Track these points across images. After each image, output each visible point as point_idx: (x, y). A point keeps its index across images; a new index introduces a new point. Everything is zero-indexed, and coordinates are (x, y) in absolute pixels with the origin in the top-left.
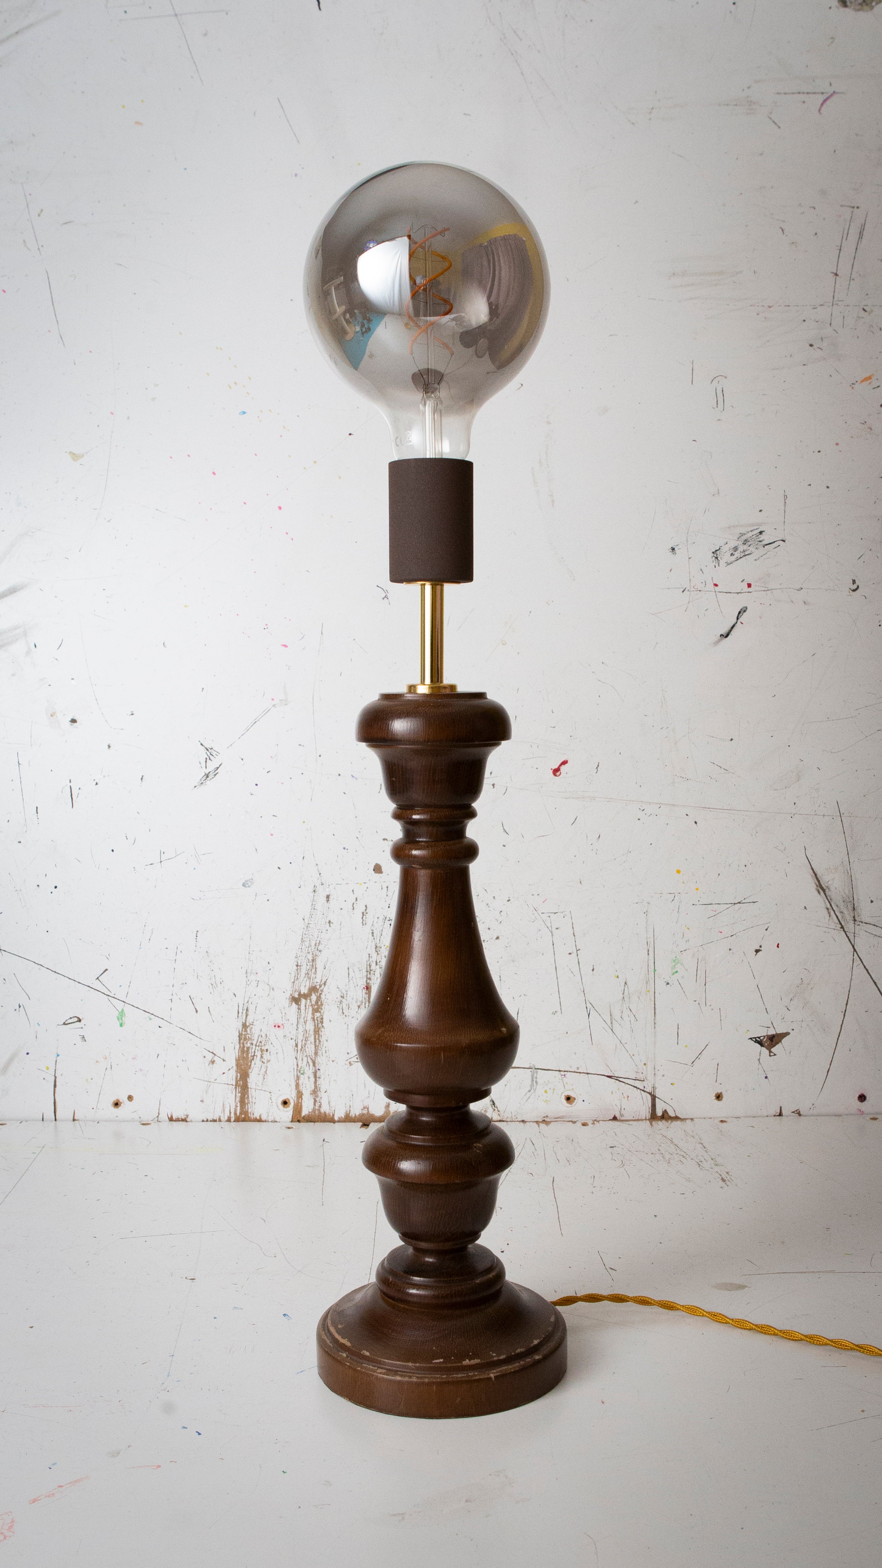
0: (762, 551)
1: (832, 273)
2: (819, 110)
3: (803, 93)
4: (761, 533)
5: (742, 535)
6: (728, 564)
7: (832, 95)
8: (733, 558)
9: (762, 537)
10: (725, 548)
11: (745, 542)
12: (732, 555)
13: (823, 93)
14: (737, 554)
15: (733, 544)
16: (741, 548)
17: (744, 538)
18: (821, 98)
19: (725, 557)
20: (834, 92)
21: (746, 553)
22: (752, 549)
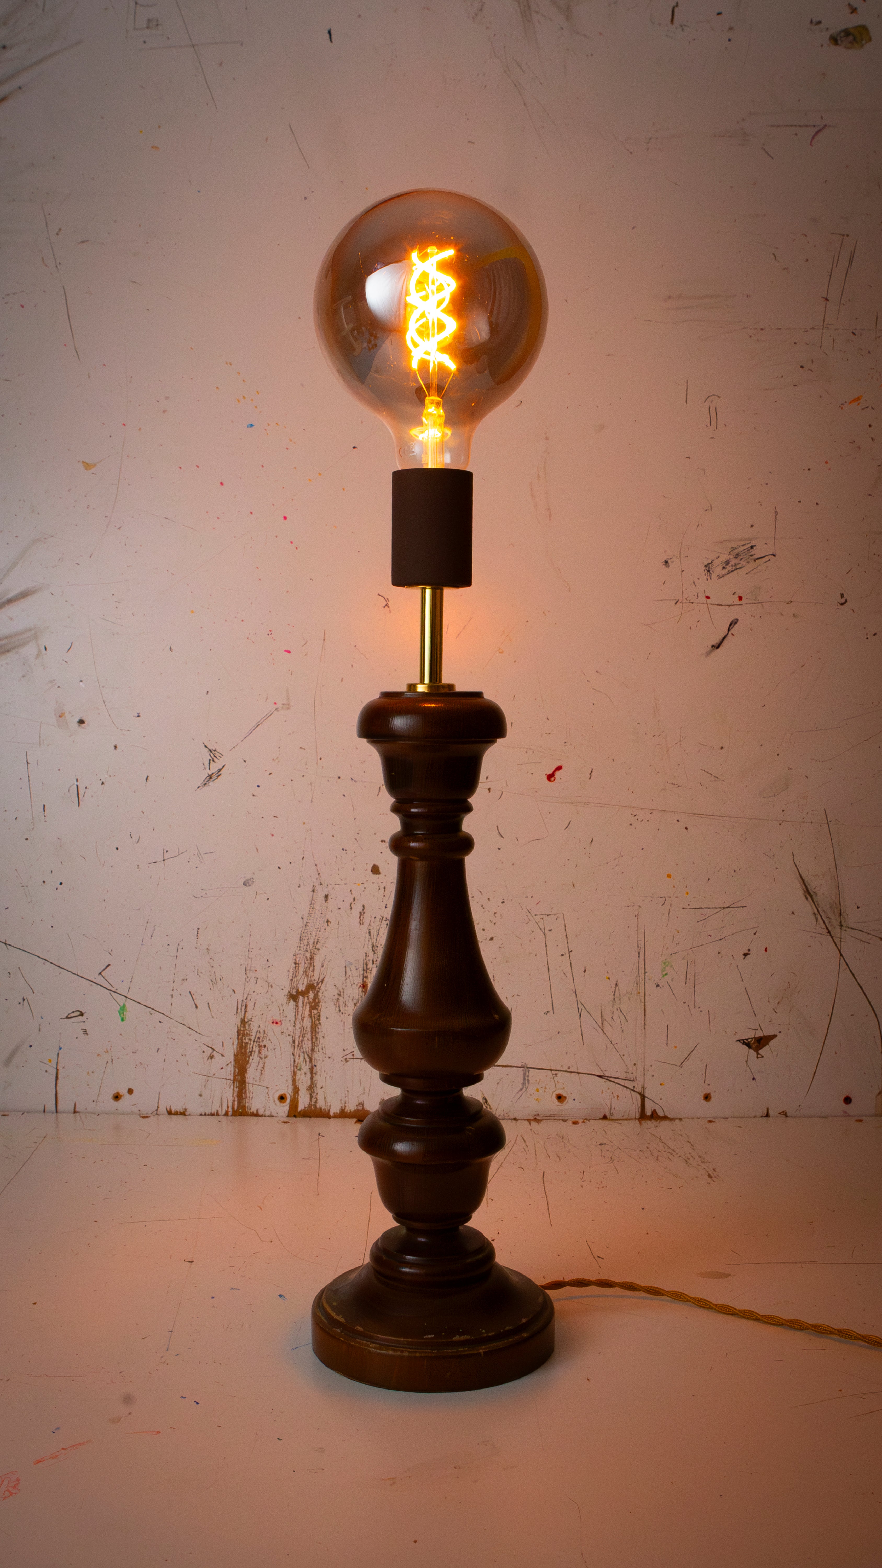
0: (752, 565)
1: (823, 298)
2: (811, 143)
3: (796, 126)
4: (752, 547)
5: (733, 549)
6: (720, 577)
7: (823, 128)
8: (725, 571)
9: (753, 552)
10: (717, 562)
11: (737, 556)
12: (724, 568)
13: (814, 126)
14: (729, 568)
15: (724, 558)
16: (733, 562)
17: (736, 551)
18: (813, 131)
19: (717, 570)
20: (825, 126)
21: (738, 567)
22: (743, 563)
